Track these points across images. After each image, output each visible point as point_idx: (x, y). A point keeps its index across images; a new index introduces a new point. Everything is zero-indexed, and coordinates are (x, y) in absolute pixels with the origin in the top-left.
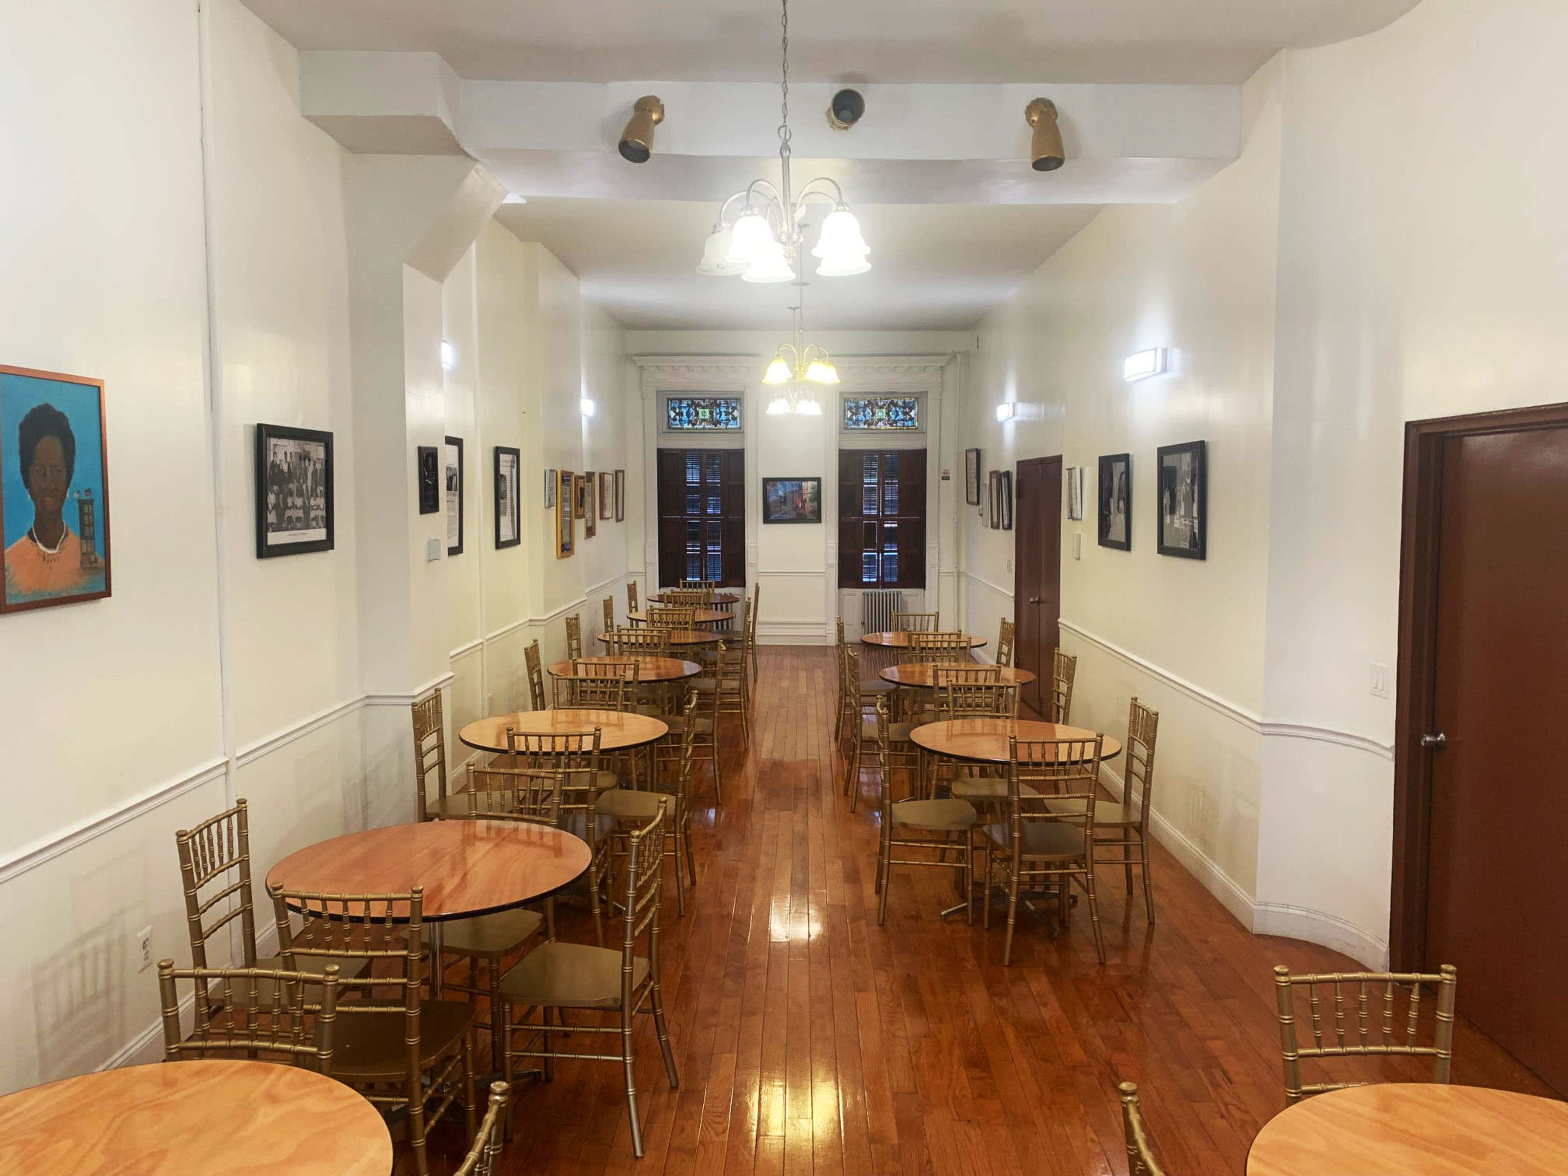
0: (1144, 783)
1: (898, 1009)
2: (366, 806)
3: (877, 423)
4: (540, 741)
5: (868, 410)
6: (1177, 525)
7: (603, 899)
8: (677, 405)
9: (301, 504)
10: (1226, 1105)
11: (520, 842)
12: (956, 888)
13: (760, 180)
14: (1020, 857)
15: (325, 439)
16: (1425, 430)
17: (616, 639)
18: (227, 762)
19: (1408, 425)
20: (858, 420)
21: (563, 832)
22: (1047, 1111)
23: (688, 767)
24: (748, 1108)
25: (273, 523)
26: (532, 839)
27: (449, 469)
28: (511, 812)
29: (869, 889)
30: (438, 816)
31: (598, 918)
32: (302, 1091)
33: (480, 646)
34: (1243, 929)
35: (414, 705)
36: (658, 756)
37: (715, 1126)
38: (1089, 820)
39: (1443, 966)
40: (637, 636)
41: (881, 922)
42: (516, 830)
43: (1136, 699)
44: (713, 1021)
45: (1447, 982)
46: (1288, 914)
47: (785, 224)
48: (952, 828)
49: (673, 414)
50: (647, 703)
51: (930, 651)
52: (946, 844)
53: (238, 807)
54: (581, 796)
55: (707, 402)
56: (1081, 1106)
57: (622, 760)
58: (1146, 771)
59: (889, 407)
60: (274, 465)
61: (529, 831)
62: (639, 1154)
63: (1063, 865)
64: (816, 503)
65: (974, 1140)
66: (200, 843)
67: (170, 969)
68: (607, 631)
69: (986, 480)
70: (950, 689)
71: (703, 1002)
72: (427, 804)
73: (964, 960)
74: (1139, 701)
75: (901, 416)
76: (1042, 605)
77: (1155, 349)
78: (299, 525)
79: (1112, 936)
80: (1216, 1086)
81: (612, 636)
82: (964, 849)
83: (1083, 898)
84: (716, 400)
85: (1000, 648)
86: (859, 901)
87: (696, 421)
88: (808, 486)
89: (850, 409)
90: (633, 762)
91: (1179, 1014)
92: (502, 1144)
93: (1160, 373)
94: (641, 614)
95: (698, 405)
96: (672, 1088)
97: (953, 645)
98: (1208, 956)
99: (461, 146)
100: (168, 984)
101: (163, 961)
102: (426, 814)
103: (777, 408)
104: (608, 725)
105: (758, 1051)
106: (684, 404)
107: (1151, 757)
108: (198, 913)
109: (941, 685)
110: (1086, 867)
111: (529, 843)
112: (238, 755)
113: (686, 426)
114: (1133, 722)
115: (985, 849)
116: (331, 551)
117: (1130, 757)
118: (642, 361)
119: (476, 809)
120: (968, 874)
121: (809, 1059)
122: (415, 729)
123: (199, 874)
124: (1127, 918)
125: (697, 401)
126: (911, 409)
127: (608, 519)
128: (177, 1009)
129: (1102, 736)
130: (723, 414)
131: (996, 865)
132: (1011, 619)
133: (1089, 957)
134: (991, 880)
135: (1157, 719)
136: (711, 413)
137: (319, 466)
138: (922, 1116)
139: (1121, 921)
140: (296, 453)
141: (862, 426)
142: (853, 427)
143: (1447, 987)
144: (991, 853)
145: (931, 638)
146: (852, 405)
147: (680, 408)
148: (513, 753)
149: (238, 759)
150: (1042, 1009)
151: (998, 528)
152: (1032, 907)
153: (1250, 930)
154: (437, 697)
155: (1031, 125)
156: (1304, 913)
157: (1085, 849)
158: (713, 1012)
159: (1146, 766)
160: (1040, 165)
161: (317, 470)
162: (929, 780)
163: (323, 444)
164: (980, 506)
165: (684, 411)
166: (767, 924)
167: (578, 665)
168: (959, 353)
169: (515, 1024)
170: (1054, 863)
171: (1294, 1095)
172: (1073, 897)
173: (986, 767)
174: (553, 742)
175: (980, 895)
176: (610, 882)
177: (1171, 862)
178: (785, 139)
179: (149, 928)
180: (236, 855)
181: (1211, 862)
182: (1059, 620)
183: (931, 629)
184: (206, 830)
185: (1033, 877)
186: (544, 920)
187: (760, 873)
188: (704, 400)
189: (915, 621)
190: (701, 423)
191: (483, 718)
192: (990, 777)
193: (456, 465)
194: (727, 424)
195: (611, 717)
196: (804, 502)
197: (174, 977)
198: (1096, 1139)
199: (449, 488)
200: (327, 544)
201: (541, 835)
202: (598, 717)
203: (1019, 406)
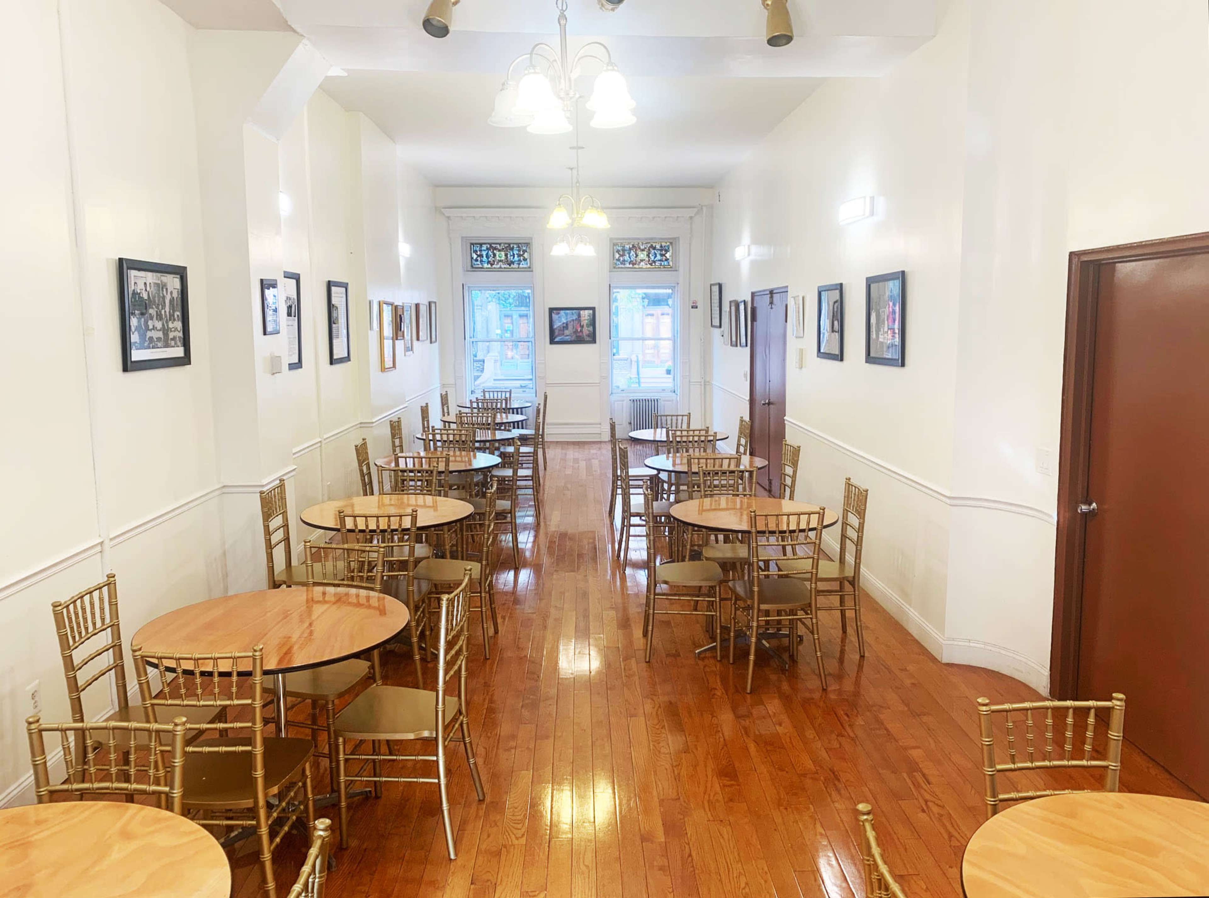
0: (857, 545)
1: (663, 731)
2: (226, 576)
3: (640, 263)
4: (366, 521)
5: (632, 253)
6: (881, 340)
7: (422, 647)
8: (478, 249)
9: (161, 326)
10: (926, 802)
11: (350, 604)
12: (707, 631)
13: (541, 44)
14: (759, 607)
15: (181, 272)
16: (1085, 258)
17: (431, 437)
18: (102, 542)
19: (1071, 254)
20: (624, 261)
21: (386, 596)
22: (784, 811)
23: (491, 540)
24: (542, 816)
25: (136, 342)
26: (361, 602)
27: (288, 298)
28: (343, 580)
29: (638, 633)
30: (285, 583)
31: (418, 663)
32: (152, 829)
33: (319, 444)
34: (934, 660)
35: (261, 493)
36: (467, 531)
37: (515, 831)
38: (814, 576)
39: (1114, 695)
40: (448, 435)
41: (647, 660)
42: (347, 594)
43: (849, 479)
44: (512, 744)
45: (1118, 708)
46: (970, 647)
47: (562, 81)
48: (703, 584)
49: (475, 256)
50: (458, 488)
51: (684, 444)
52: (698, 597)
53: (108, 580)
54: (403, 565)
55: (502, 246)
56: (811, 806)
57: (437, 534)
58: (858, 536)
59: (649, 250)
60: (134, 293)
61: (358, 596)
62: (452, 856)
63: (793, 612)
64: (592, 327)
65: (726, 837)
66: (75, 612)
67: (38, 724)
68: (424, 431)
69: (726, 307)
70: (701, 474)
71: (505, 728)
72: (276, 573)
73: (716, 689)
74: (851, 480)
75: (659, 257)
76: (771, 406)
77: (865, 197)
78: (159, 345)
79: (832, 666)
80: (917, 786)
81: (427, 436)
82: (713, 601)
83: (808, 638)
84: (509, 244)
85: (739, 440)
86: (630, 643)
87: (494, 261)
88: (585, 314)
89: (618, 251)
90: (446, 536)
91: (886, 729)
92: (326, 873)
93: (868, 217)
94: (452, 418)
95: (495, 249)
96: (480, 800)
97: (703, 438)
98: (908, 682)
99: (289, 23)
100: (35, 737)
101: (30, 717)
102: (274, 581)
103: (559, 250)
104: (425, 506)
105: (550, 767)
106: (484, 247)
107: (862, 525)
108: (74, 670)
109: (693, 470)
110: (812, 614)
111: (359, 605)
112: (111, 536)
113: (486, 265)
114: (847, 497)
115: (731, 599)
116: (188, 366)
117: (845, 524)
118: (447, 212)
119: (313, 578)
120: (716, 619)
121: (591, 774)
122: (263, 512)
123: (74, 638)
124: (842, 652)
125: (494, 246)
126: (667, 251)
127: (423, 341)
128: (45, 758)
129: (824, 509)
130: (516, 256)
131: (738, 612)
132: (747, 418)
133: (813, 683)
134: (735, 625)
135: (867, 494)
136: (506, 255)
137: (175, 295)
138: (684, 818)
139: (838, 655)
140: (155, 283)
141: (628, 265)
142: (620, 266)
143: (1119, 711)
144: (735, 604)
145: (685, 433)
146: (620, 248)
147: (481, 251)
148: (344, 530)
149: (111, 539)
150: (778, 727)
151: (737, 346)
152: (767, 645)
153: (940, 660)
154: (282, 486)
155: (766, 8)
156: (982, 646)
157: (811, 600)
158: (513, 737)
159: (858, 532)
160: (773, 41)
161: (173, 298)
162: (684, 546)
163: (179, 276)
164: (722, 329)
165: (484, 253)
166: (557, 663)
167: (400, 459)
168: (705, 206)
169: (347, 755)
170: (785, 611)
171: (992, 803)
172: (800, 636)
173: (728, 534)
174: (378, 521)
175: (727, 637)
176: (428, 633)
177: (877, 608)
178: (562, 9)
179: (37, 681)
180: (108, 621)
181: (908, 607)
182: (785, 418)
183: (685, 427)
184: (79, 601)
185: (767, 622)
186: (372, 667)
187: (550, 622)
188: (500, 244)
189: (672, 420)
190: (498, 263)
191: (323, 502)
192: (733, 543)
193: (295, 296)
194: (519, 264)
195: (427, 501)
196: (582, 327)
197: (41, 731)
198: (823, 832)
199: (289, 314)
200: (186, 360)
201: (368, 598)
202: (416, 500)
203: (754, 249)
